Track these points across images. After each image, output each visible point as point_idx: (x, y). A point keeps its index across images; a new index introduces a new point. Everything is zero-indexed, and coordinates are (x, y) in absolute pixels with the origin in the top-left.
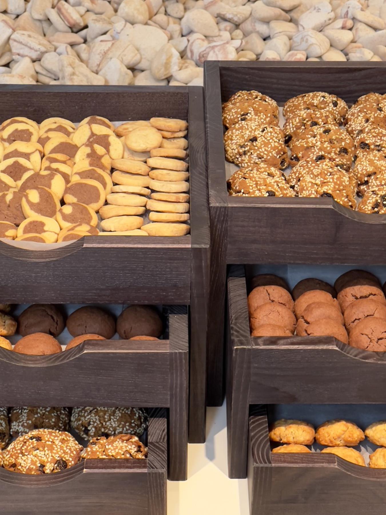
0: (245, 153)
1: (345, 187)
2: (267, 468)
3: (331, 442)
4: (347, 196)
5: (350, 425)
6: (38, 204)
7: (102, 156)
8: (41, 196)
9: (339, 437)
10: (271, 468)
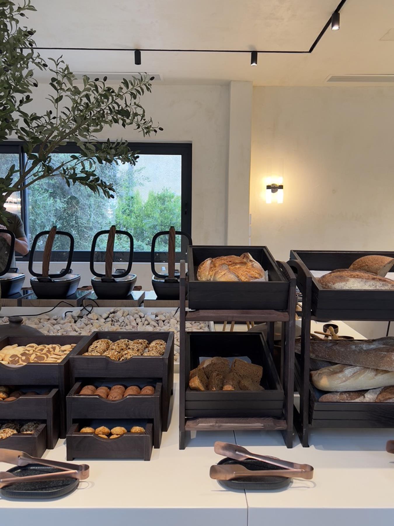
0: (93, 351)
1: (114, 355)
2: (70, 436)
3: (98, 433)
4: (115, 358)
5: (105, 428)
6: (24, 360)
7: (51, 351)
8: (26, 358)
9: (101, 431)
10: (72, 436)
